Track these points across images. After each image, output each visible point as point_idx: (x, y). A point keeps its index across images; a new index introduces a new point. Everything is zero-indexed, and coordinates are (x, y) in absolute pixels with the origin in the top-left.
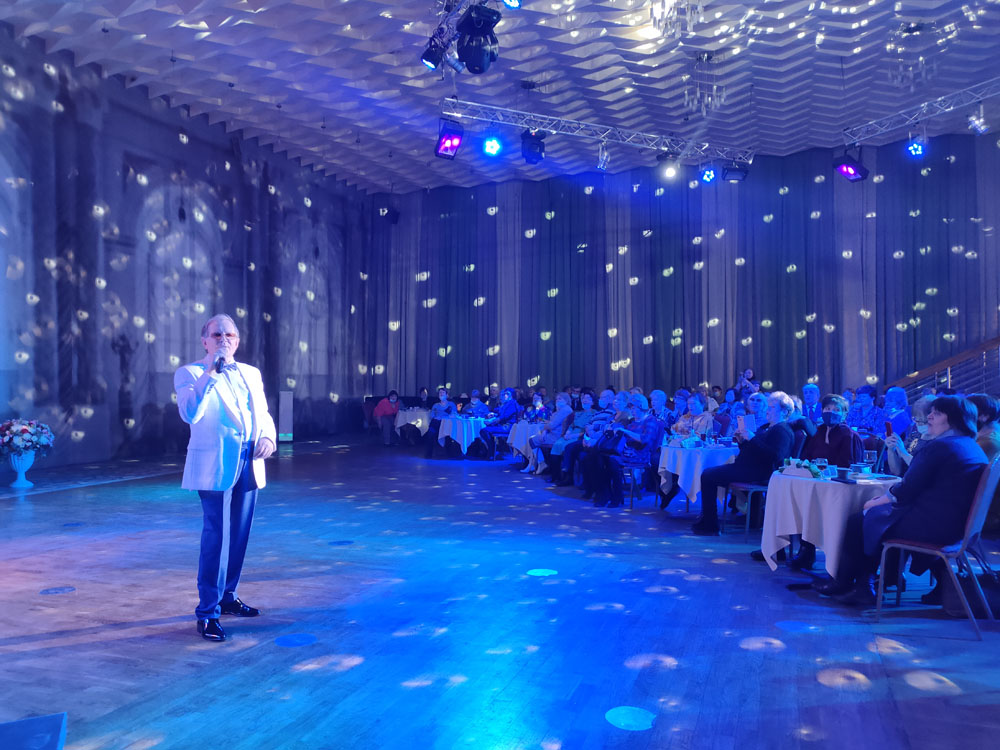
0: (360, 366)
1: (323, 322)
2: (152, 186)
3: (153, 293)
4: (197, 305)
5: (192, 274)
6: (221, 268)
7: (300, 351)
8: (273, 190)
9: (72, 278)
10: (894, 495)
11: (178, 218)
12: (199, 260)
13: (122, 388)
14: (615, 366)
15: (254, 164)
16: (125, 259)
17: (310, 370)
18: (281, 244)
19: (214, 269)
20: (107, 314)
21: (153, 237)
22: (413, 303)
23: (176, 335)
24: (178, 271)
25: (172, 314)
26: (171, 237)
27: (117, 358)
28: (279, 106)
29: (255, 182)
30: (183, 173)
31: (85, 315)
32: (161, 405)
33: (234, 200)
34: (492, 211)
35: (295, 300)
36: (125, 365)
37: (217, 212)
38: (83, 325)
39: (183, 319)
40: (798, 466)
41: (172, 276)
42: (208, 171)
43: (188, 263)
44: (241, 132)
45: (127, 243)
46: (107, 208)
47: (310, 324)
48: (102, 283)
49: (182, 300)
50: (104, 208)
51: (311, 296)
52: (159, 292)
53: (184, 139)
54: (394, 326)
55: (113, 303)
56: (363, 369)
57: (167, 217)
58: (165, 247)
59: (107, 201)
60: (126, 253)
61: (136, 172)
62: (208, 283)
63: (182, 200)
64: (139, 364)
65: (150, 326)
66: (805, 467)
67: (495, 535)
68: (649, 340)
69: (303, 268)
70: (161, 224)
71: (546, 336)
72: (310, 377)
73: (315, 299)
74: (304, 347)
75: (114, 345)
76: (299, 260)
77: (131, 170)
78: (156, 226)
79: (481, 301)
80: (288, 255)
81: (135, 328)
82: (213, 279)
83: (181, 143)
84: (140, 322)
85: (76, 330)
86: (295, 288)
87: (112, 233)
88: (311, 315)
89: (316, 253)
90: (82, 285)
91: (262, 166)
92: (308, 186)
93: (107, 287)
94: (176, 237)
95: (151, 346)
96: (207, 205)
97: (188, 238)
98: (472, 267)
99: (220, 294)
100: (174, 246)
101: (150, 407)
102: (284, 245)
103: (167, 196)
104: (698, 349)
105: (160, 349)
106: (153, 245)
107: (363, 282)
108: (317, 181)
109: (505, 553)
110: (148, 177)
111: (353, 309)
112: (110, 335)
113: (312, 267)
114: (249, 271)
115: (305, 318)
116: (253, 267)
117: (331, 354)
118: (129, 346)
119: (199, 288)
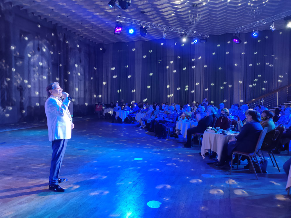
0: (94, 95)
1: (83, 82)
2: (29, 40)
3: (30, 73)
4: (44, 77)
5: (42, 67)
6: (51, 66)
7: (76, 90)
8: (67, 42)
9: (4, 68)
10: (236, 139)
11: (37, 50)
12: (44, 63)
13: (21, 101)
14: (168, 96)
15: (61, 34)
16: (21, 62)
17: (79, 96)
18: (70, 59)
19: (49, 66)
20: (16, 79)
21: (30, 56)
22: (110, 76)
23: (37, 85)
24: (38, 66)
25: (36, 79)
26: (35, 56)
27: (19, 93)
28: (68, 17)
29: (61, 39)
30: (39, 36)
31: (9, 79)
32: (33, 106)
33: (55, 45)
34: (134, 50)
35: (74, 75)
36: (21, 94)
37: (49, 49)
38: (8, 82)
39: (39, 81)
40: (211, 129)
41: (36, 68)
42: (47, 36)
43: (41, 64)
44: (57, 24)
45: (22, 58)
46: (15, 47)
47: (79, 82)
48: (14, 70)
49: (39, 75)
50: (14, 47)
51: (79, 74)
52: (32, 73)
53: (39, 26)
54: (104, 83)
55: (17, 75)
56: (95, 96)
57: (34, 49)
58: (34, 59)
59: (15, 45)
60: (22, 61)
61: (24, 36)
62: (47, 70)
63: (38, 45)
64: (26, 94)
65: (29, 83)
66: (213, 130)
67: (127, 147)
68: (178, 89)
69: (76, 66)
70: (32, 52)
71: (149, 87)
72: (79, 98)
73: (80, 75)
74: (77, 89)
75: (18, 88)
76: (75, 63)
77: (23, 36)
78: (31, 52)
79: (130, 76)
80: (72, 62)
81: (24, 83)
82: (49, 69)
83: (38, 27)
84: (26, 81)
85: (6, 84)
86: (74, 72)
87: (17, 54)
88: (79, 80)
89: (81, 61)
90: (7, 70)
91: (63, 35)
92: (78, 41)
93: (15, 71)
94: (37, 56)
95: (29, 89)
96: (46, 46)
97: (41, 56)
98: (128, 66)
99: (51, 73)
100: (36, 59)
101: (29, 107)
102: (71, 59)
103: (34, 43)
104: (193, 91)
105: (32, 90)
106: (30, 59)
107: (95, 70)
108: (81, 39)
109: (129, 153)
110: (28, 38)
111: (92, 78)
112: (16, 85)
113: (79, 65)
114: (60, 66)
115: (77, 81)
116: (61, 65)
117: (85, 92)
118: (22, 89)
119: (44, 72)
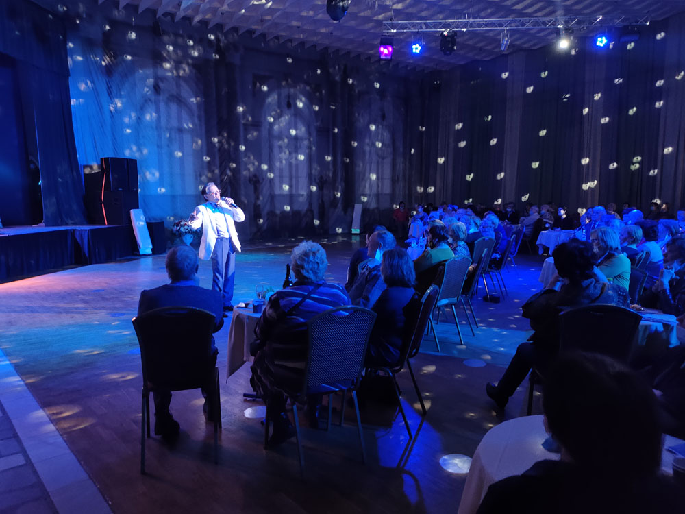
0: (418, 188)
1: (388, 161)
2: (270, 91)
3: (272, 151)
4: (299, 156)
5: (296, 138)
6: (314, 134)
7: (370, 179)
8: (351, 81)
9: (226, 146)
11: (286, 107)
12: (301, 130)
13: (255, 203)
14: (585, 187)
15: (337, 67)
16: (255, 134)
17: (378, 191)
18: (356, 115)
19: (310, 134)
20: (246, 164)
21: (272, 120)
22: (452, 145)
23: (286, 173)
24: (287, 138)
25: (284, 162)
26: (282, 119)
27: (252, 188)
29: (337, 78)
30: (289, 80)
31: (234, 165)
32: (278, 212)
33: (323, 92)
34: (505, 75)
35: (367, 148)
36: (256, 191)
37: (311, 101)
38: (233, 170)
39: (290, 164)
41: (283, 141)
42: (305, 77)
43: (293, 132)
44: (326, 49)
45: (257, 125)
46: (245, 107)
47: (379, 162)
48: (243, 148)
49: (290, 154)
50: (243, 107)
51: (379, 145)
52: (276, 150)
53: (290, 60)
54: (441, 161)
55: (249, 157)
56: (420, 189)
57: (279, 107)
58: (279, 125)
59: (244, 104)
60: (256, 130)
61: (261, 85)
62: (306, 142)
63: (289, 96)
64: (265, 190)
65: (271, 169)
68: (614, 166)
69: (373, 128)
70: (276, 111)
71: (535, 165)
72: (378, 196)
73: (382, 146)
74: (374, 177)
75: (250, 180)
76: (370, 123)
77: (258, 84)
78: (273, 113)
79: (494, 142)
80: (362, 121)
81: (262, 170)
82: (309, 140)
83: (289, 63)
84: (265, 167)
85: (229, 173)
86: (367, 141)
87: (248, 120)
88: (379, 156)
89: (383, 117)
90: (232, 149)
91: (343, 67)
92: (377, 75)
93: (246, 149)
94: (285, 119)
95: (271, 180)
96: (305, 97)
97: (293, 118)
98: (490, 117)
99: (314, 148)
100: (284, 123)
101: (272, 214)
102: (359, 115)
103: (279, 95)
104: (654, 172)
105: (277, 181)
106: (271, 125)
107: (422, 132)
108: (384, 70)
110: (268, 87)
111: (413, 151)
112: (248, 175)
113: (380, 126)
114: (334, 133)
115: (374, 158)
116: (336, 130)
117: (394, 181)
118: (259, 180)
119: (300, 146)
